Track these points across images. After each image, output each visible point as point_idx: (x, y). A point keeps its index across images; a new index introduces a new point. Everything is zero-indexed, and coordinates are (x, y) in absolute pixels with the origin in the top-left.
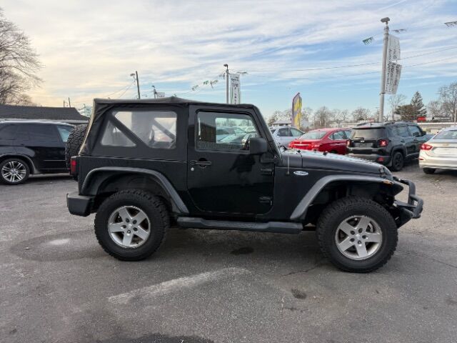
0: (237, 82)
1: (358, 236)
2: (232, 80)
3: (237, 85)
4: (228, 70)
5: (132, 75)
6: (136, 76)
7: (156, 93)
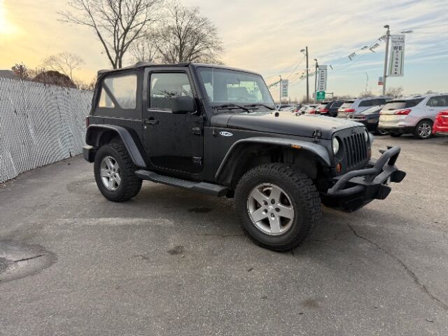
0: (401, 45)
1: (271, 207)
2: (393, 41)
3: (400, 48)
4: (388, 31)
5: (302, 51)
6: (306, 51)
7: (317, 66)
